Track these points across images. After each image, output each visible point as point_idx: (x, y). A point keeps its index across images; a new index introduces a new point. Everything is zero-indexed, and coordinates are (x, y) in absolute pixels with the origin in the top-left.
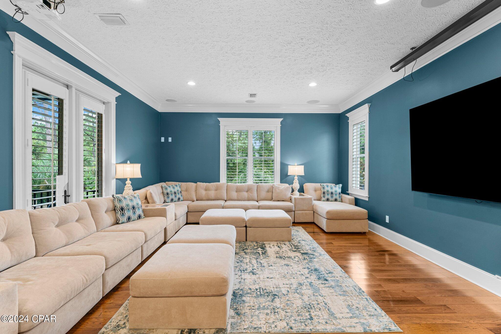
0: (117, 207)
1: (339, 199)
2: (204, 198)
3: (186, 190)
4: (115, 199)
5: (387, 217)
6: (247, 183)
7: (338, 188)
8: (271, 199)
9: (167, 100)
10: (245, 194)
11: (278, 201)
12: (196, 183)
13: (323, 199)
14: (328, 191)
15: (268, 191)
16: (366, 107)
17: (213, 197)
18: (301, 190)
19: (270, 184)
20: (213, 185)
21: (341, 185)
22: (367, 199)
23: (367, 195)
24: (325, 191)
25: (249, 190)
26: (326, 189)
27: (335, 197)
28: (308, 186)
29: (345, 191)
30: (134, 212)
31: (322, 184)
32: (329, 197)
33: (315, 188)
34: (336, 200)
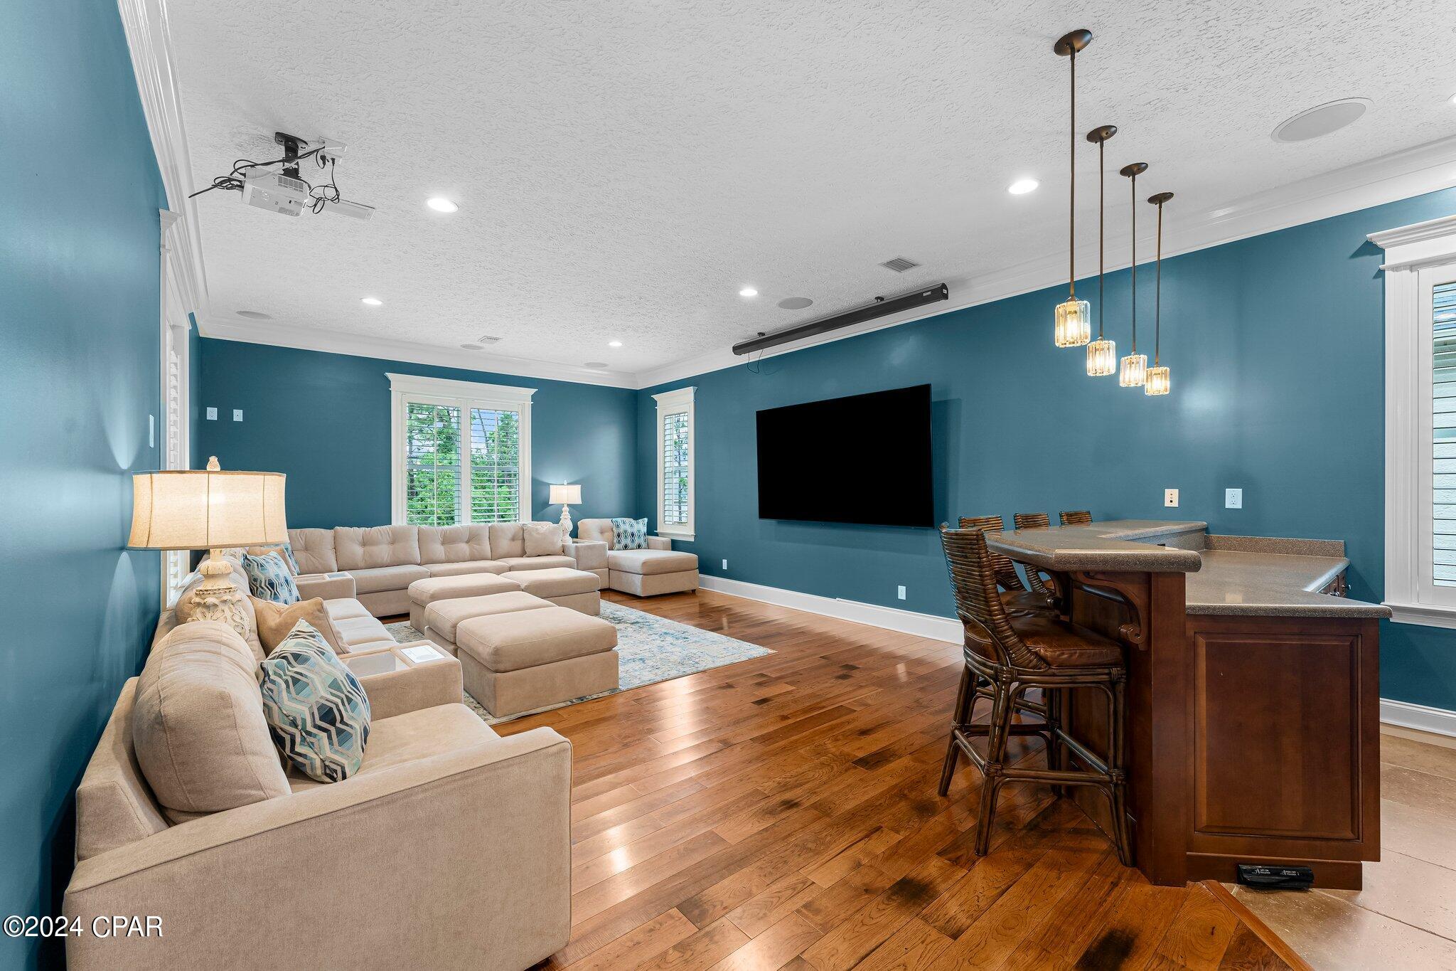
0: (261, 582)
1: (644, 545)
2: (362, 564)
3: (306, 549)
4: (251, 562)
5: (725, 562)
6: (457, 525)
7: (641, 525)
8: (523, 554)
9: (240, 313)
10: (464, 548)
11: (539, 556)
12: (331, 528)
13: (617, 546)
14: (626, 531)
15: (513, 539)
16: (689, 392)
17: (385, 560)
18: (574, 534)
19: (512, 523)
20: (382, 533)
21: (646, 520)
22: (692, 540)
23: (692, 532)
24: (621, 531)
25: (472, 537)
26: (623, 527)
27: (637, 541)
28: (587, 524)
29: (652, 530)
30: (275, 594)
31: (614, 520)
32: (628, 541)
33: (601, 528)
34: (639, 547)
